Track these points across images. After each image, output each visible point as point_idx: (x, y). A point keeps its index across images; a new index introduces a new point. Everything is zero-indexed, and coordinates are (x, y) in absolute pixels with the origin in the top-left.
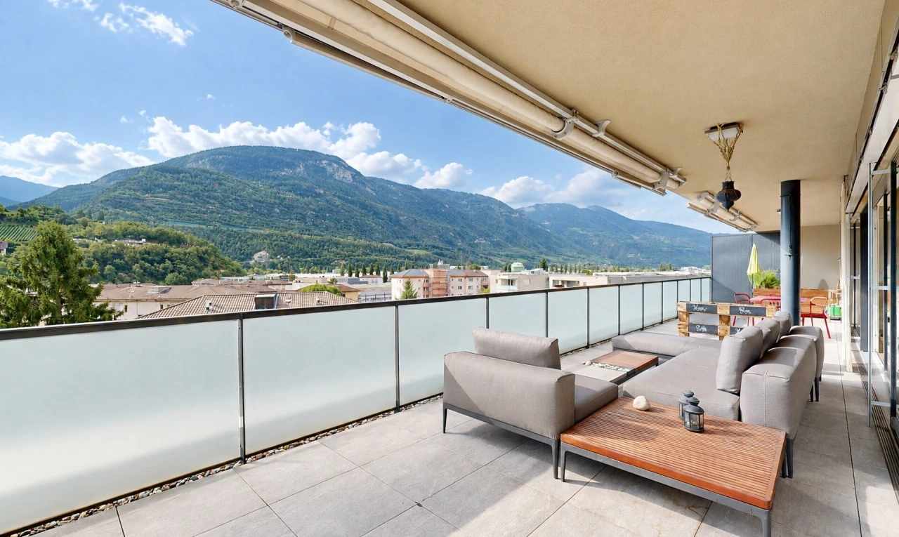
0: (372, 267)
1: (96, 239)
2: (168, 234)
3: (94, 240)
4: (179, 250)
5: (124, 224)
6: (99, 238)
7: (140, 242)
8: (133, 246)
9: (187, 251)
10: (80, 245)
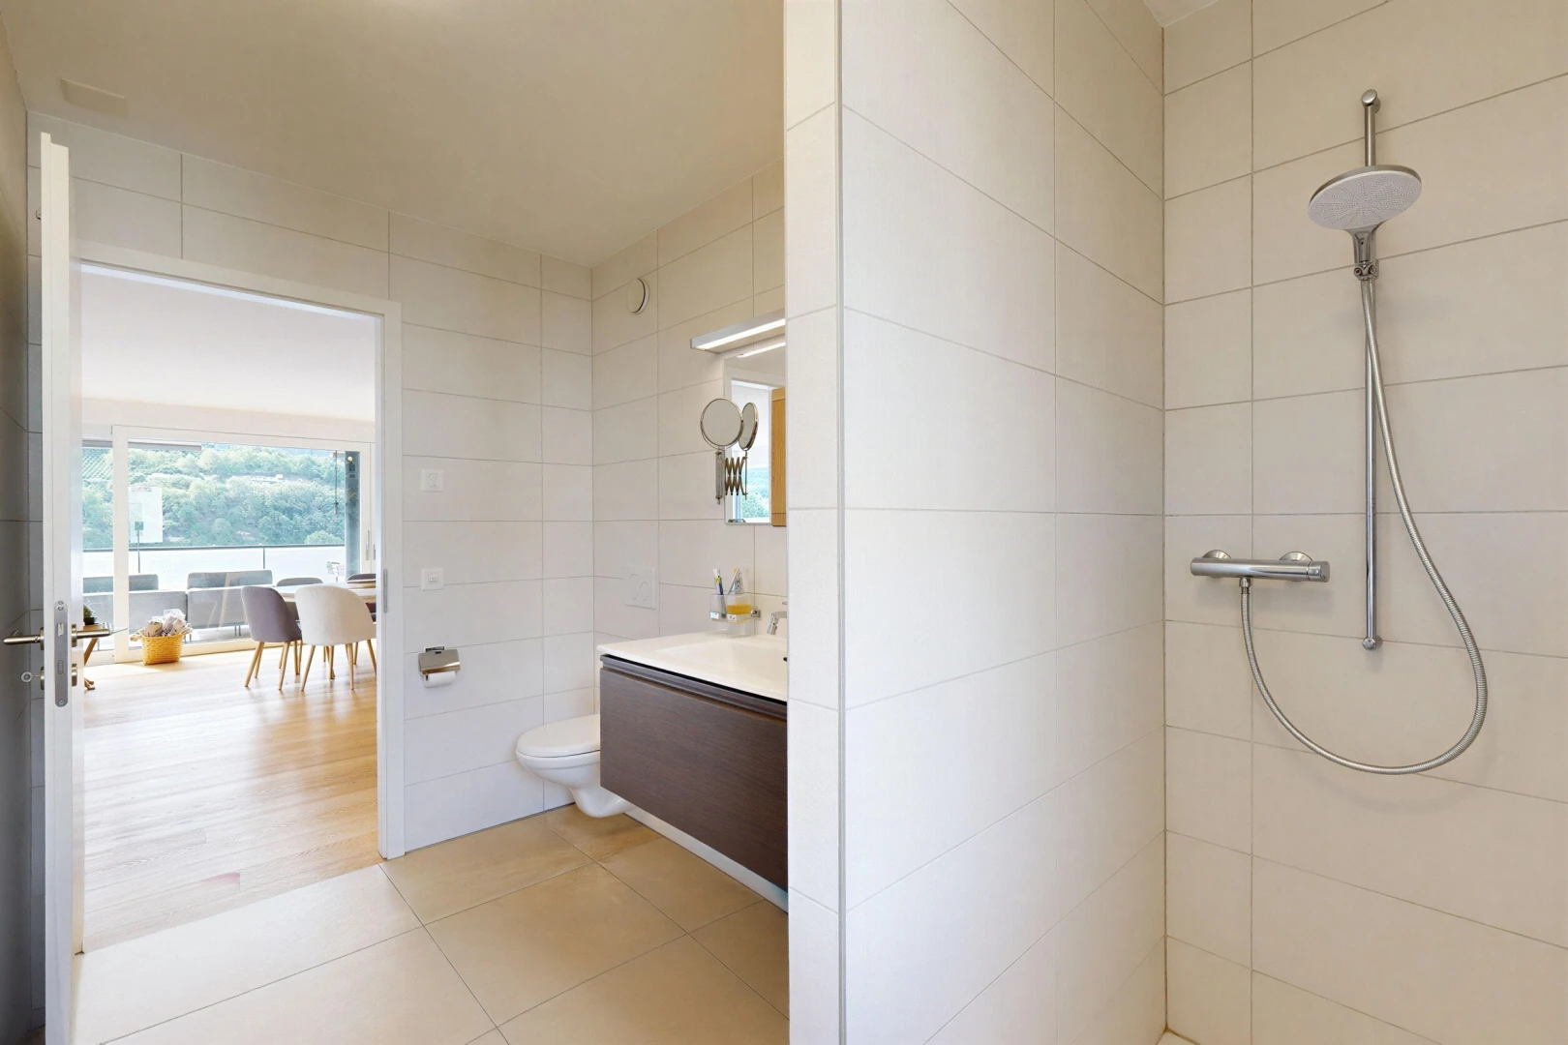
1: (201, 474)
3: (197, 476)
6: (206, 472)
10: (175, 485)
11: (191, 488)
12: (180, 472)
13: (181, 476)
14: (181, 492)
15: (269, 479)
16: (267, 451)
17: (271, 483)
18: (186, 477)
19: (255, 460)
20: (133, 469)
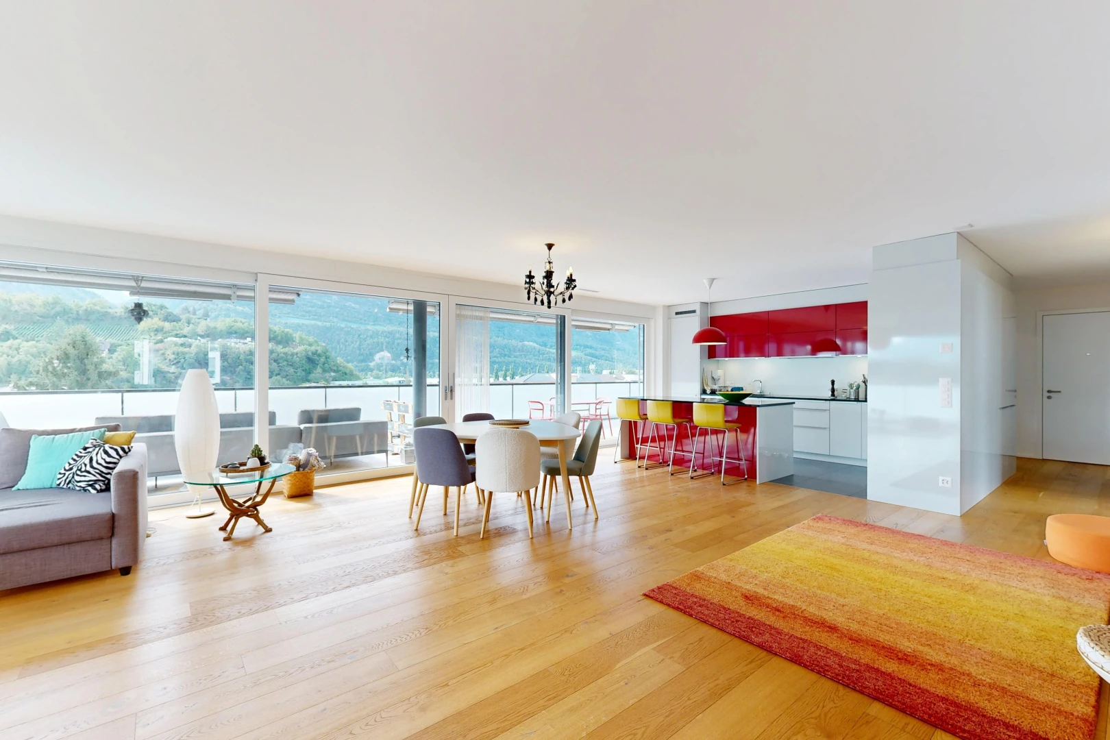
0: (507, 370)
1: (199, 338)
2: (275, 332)
3: (196, 339)
4: (286, 350)
5: (228, 321)
6: (202, 336)
7: (245, 341)
8: (237, 346)
9: (295, 351)
10: (182, 345)
11: (193, 348)
12: (185, 336)
13: (186, 339)
14: (187, 350)
15: (242, 341)
16: (241, 322)
17: (245, 343)
18: (190, 340)
19: (233, 328)
20: (156, 335)
